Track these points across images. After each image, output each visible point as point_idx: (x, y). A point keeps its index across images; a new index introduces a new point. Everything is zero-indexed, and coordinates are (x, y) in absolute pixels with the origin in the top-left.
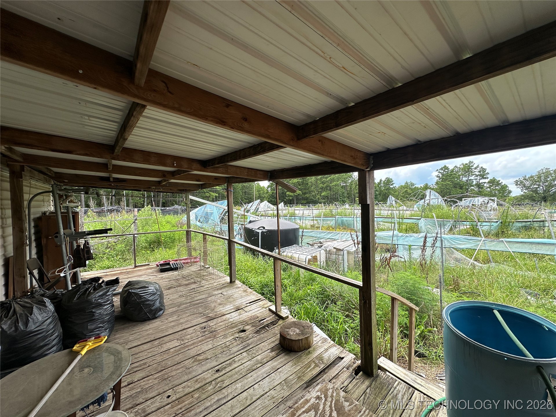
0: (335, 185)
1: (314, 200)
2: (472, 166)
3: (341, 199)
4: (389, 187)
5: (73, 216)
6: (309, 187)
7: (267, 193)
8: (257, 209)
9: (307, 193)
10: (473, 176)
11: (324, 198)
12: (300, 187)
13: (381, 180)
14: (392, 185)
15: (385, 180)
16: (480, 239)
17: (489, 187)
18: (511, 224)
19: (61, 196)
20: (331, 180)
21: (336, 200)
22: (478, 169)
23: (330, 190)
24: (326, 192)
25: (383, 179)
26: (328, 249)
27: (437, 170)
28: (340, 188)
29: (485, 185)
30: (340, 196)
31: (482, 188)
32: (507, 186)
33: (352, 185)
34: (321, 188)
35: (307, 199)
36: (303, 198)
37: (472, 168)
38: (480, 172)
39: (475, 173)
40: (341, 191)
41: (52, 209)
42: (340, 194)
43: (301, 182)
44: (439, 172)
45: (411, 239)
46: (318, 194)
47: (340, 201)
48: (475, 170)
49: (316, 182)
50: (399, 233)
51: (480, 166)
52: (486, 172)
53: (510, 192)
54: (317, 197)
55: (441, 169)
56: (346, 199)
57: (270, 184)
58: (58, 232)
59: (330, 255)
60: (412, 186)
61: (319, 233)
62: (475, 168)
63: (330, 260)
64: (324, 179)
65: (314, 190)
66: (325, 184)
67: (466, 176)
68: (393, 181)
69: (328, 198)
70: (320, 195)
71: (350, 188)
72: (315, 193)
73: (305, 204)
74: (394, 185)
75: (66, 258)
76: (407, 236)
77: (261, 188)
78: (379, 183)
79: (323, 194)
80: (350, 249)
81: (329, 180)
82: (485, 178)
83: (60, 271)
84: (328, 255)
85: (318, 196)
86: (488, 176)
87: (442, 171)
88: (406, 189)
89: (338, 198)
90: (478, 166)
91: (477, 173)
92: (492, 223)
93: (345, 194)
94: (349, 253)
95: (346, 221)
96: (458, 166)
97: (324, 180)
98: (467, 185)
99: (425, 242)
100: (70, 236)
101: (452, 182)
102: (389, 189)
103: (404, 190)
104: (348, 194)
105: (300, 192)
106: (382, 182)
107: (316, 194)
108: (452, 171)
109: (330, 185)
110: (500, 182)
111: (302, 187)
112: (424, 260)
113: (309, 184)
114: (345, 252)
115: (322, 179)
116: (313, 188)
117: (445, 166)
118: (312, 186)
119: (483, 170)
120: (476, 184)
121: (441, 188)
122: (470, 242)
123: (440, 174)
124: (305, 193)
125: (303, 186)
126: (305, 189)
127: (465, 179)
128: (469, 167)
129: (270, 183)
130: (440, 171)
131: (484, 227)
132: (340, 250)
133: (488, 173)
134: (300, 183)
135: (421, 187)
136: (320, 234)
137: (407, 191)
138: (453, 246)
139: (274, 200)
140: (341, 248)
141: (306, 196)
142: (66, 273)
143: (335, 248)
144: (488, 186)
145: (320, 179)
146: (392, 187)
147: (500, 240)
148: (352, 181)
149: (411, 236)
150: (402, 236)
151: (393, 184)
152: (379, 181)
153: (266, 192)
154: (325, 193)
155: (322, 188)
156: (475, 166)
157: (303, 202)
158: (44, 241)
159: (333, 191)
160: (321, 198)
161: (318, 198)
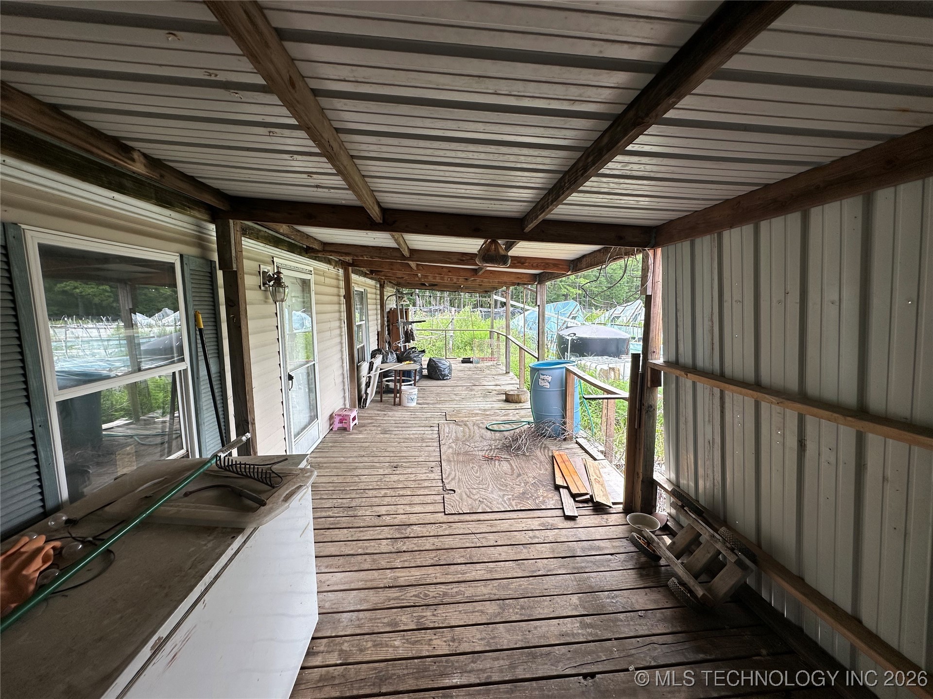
5: (406, 312)
19: (399, 297)
41: (395, 307)
58: (398, 320)
75: (401, 336)
83: (399, 343)
100: (404, 323)
142: (401, 345)
158: (391, 327)
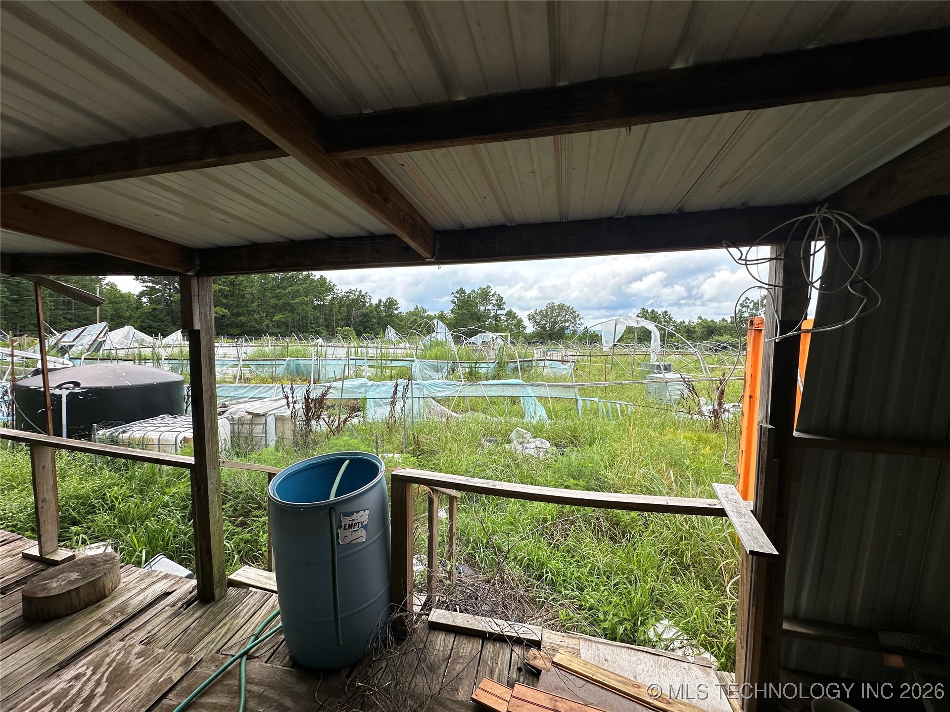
0: (302, 303)
1: (259, 327)
2: (490, 292)
3: (312, 328)
4: (392, 312)
6: (247, 302)
7: (138, 308)
8: (97, 345)
9: (243, 314)
10: (491, 305)
11: (279, 324)
12: (225, 301)
13: (380, 301)
14: (396, 309)
15: (387, 301)
16: (459, 383)
17: (506, 321)
18: (506, 364)
20: (294, 292)
21: (305, 330)
22: (496, 296)
23: (292, 311)
24: (283, 314)
25: (384, 300)
26: (236, 417)
27: (453, 293)
28: (309, 309)
29: (502, 317)
30: (311, 323)
31: (499, 321)
32: (522, 321)
33: (332, 304)
34: (272, 307)
35: (242, 325)
36: (233, 323)
37: (490, 294)
38: (497, 300)
39: (492, 302)
40: (311, 313)
42: (311, 320)
43: (230, 291)
44: (455, 297)
45: (384, 389)
46: (266, 317)
47: (311, 332)
48: (493, 298)
49: (263, 294)
50: (368, 381)
51: (497, 293)
52: (503, 301)
53: (524, 328)
54: (265, 323)
55: (457, 292)
56: (322, 329)
57: (145, 289)
59: (240, 426)
60: (423, 312)
61: (233, 389)
62: (493, 296)
63: (242, 435)
64: (279, 291)
65: (259, 309)
66: (281, 299)
67: (483, 305)
68: (397, 304)
69: (288, 326)
70: (271, 320)
71: (330, 310)
72: (259, 314)
73: (238, 335)
74: (400, 310)
76: (379, 385)
77: (122, 296)
78: (378, 306)
79: (275, 318)
80: (283, 413)
81: (289, 292)
82: (502, 309)
84: (236, 427)
85: (267, 322)
86: (504, 307)
87: (458, 296)
88: (415, 317)
89: (307, 326)
90: (495, 293)
91: (495, 302)
92: (490, 364)
93: (321, 320)
94: (278, 419)
95: (305, 365)
96: (476, 291)
97: (279, 293)
98: (484, 316)
99: (395, 393)
101: (469, 311)
102: (391, 316)
103: (413, 319)
104: (326, 320)
105: (225, 311)
106: (382, 304)
107: (262, 317)
108: (469, 297)
109: (292, 301)
110: (516, 315)
111: (232, 302)
112: (394, 418)
113: (248, 296)
114: (271, 420)
115: (275, 290)
116: (255, 304)
117: (462, 288)
118: (253, 302)
119: (500, 299)
120: (494, 316)
121: (457, 319)
122: (450, 388)
123: (456, 299)
124: (238, 315)
125: (233, 300)
126: (238, 306)
127: (482, 308)
128: (487, 292)
129: (146, 287)
130: (456, 295)
131: (483, 369)
132: (258, 415)
133: (504, 303)
134: (226, 293)
135: (435, 315)
136: (235, 390)
137: (416, 319)
138: (431, 395)
139: (157, 324)
140: (261, 412)
141: (241, 320)
143: (249, 413)
144: (505, 319)
145: (271, 289)
146: (396, 312)
147: (478, 383)
148: (333, 299)
149: (384, 385)
150: (372, 385)
151: (398, 308)
152: (377, 302)
153: (134, 305)
154: (282, 316)
155: (275, 307)
156: (492, 294)
157: (232, 331)
159: (298, 314)
160: (274, 326)
161: (267, 325)
